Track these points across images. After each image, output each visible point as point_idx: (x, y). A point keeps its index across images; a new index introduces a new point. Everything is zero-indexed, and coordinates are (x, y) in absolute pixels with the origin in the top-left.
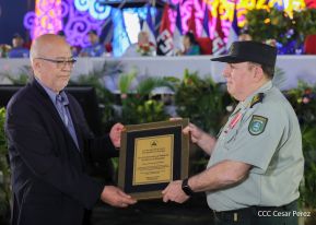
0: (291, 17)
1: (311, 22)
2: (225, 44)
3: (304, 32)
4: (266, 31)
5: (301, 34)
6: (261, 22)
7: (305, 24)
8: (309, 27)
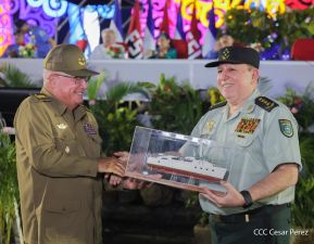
0: (275, 19)
1: (296, 25)
2: (201, 47)
3: (288, 35)
4: (247, 34)
5: (285, 38)
6: (241, 23)
7: (289, 27)
8: (294, 30)
